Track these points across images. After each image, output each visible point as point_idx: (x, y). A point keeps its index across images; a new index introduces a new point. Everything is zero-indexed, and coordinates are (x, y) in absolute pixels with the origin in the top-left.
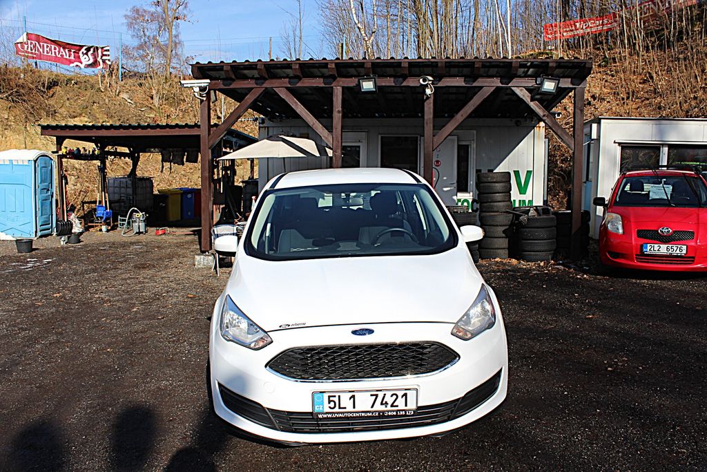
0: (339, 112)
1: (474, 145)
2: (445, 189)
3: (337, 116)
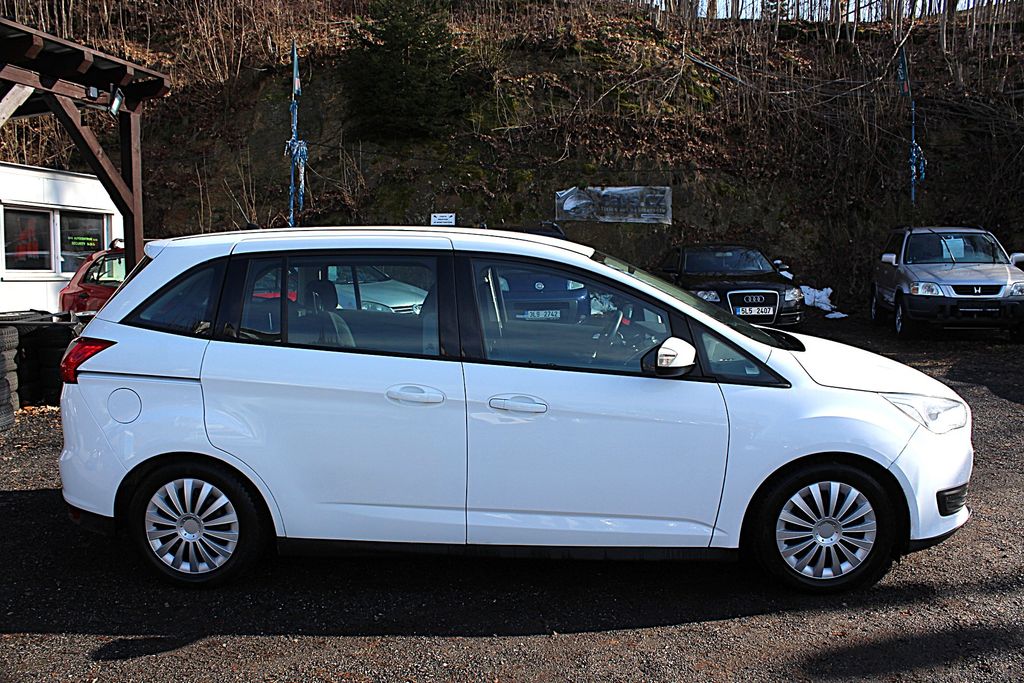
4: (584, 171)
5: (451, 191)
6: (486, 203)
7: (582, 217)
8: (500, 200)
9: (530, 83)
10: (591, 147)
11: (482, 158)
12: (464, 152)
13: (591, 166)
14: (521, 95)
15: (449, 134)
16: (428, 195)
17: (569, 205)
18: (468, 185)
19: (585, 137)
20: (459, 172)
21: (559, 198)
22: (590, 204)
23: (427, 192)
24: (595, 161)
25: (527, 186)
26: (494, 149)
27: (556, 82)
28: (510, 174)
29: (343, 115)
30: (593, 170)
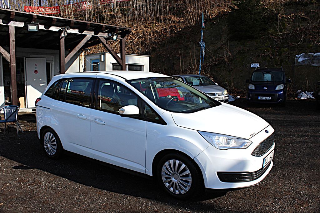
0: (13, 41)
1: (53, 63)
2: (41, 85)
3: (12, 44)
4: (308, 47)
5: (259, 56)
6: (270, 60)
7: (305, 64)
8: (275, 59)
9: (293, 17)
10: (312, 38)
11: (271, 45)
12: (265, 43)
13: (311, 45)
14: (289, 21)
15: (261, 37)
16: (251, 57)
17: (300, 60)
18: (264, 54)
19: (310, 35)
20: (262, 49)
21: (297, 57)
22: (309, 59)
23: (251, 56)
24: (312, 43)
25: (285, 54)
26: (275, 41)
27: (303, 15)
28: (279, 49)
29: (228, 33)
30: (311, 47)
